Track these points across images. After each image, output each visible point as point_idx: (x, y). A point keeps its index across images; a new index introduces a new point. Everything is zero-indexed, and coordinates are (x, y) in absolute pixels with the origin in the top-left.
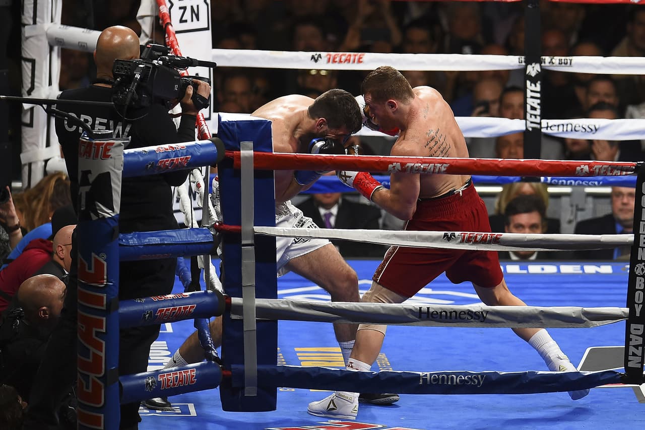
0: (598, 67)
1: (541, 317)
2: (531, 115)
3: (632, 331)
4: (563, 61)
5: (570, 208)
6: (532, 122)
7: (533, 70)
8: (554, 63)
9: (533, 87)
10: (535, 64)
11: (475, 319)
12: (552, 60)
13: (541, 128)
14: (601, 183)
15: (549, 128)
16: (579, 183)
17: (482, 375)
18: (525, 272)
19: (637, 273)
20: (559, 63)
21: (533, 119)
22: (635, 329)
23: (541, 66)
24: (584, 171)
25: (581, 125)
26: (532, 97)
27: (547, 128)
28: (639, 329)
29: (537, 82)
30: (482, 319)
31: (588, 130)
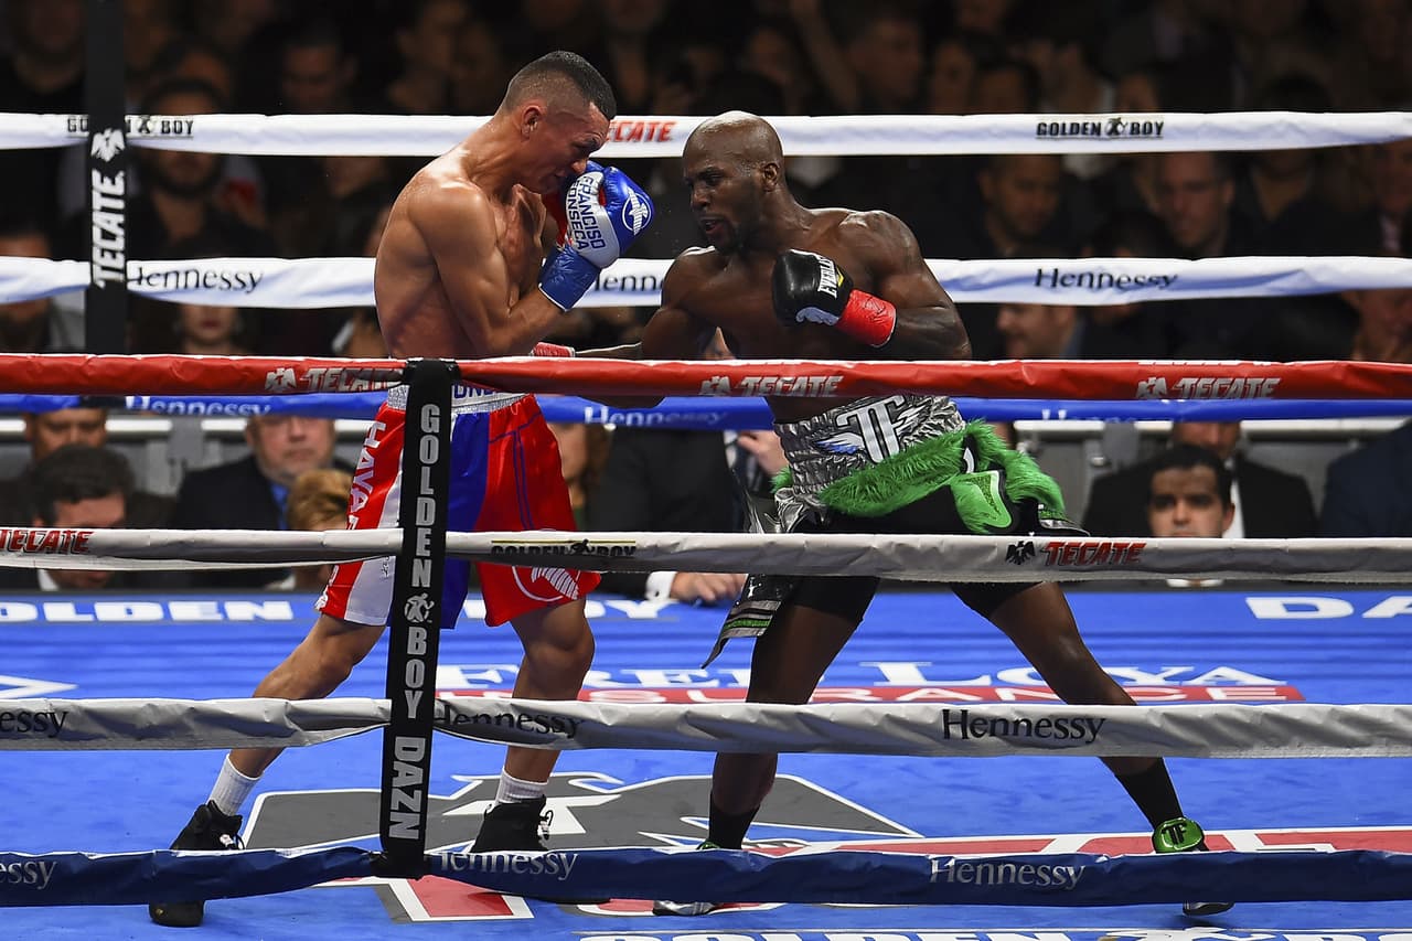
0: (253, 140)
1: (192, 724)
2: (103, 251)
3: (399, 753)
4: (171, 126)
5: (166, 469)
6: (104, 268)
7: (107, 145)
8: (152, 130)
9: (107, 186)
10: (112, 131)
11: (36, 730)
12: (145, 123)
13: (127, 280)
14: (267, 408)
15: (144, 282)
16: (215, 409)
17: (48, 861)
18: (89, 618)
19: (409, 618)
20: (163, 132)
21: (108, 261)
22: (404, 749)
23: (125, 139)
24: (284, 383)
25: (218, 275)
26: (104, 209)
27: (140, 280)
28: (415, 749)
29: (116, 173)
30: (52, 730)
31: (235, 283)
